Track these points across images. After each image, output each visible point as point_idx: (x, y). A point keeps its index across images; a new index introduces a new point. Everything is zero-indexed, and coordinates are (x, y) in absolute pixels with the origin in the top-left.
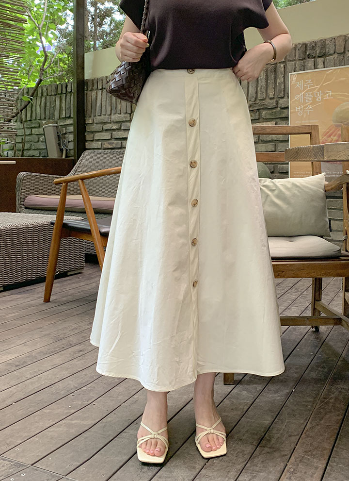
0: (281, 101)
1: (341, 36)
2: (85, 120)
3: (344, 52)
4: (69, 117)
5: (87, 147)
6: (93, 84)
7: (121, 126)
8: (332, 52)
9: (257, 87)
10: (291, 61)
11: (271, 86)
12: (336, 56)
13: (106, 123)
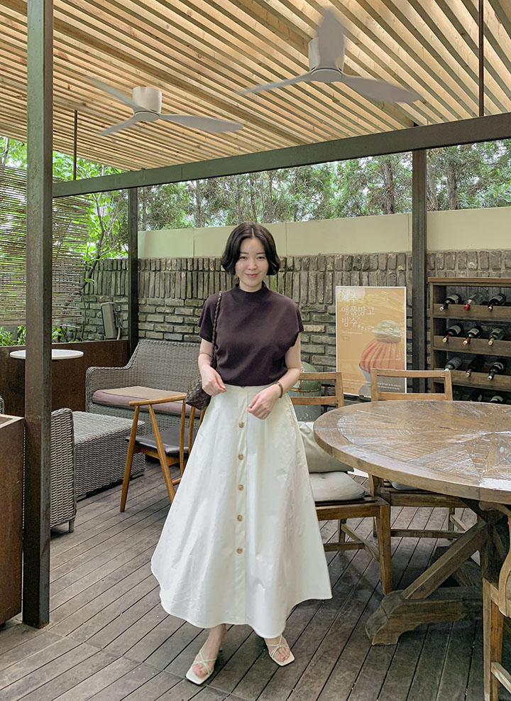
0: (329, 307)
1: (383, 254)
2: (138, 300)
3: (386, 270)
4: (124, 295)
5: (140, 328)
6: (146, 266)
7: (174, 311)
8: (375, 268)
9: (308, 290)
10: (338, 271)
11: (320, 292)
12: (379, 271)
13: (159, 306)
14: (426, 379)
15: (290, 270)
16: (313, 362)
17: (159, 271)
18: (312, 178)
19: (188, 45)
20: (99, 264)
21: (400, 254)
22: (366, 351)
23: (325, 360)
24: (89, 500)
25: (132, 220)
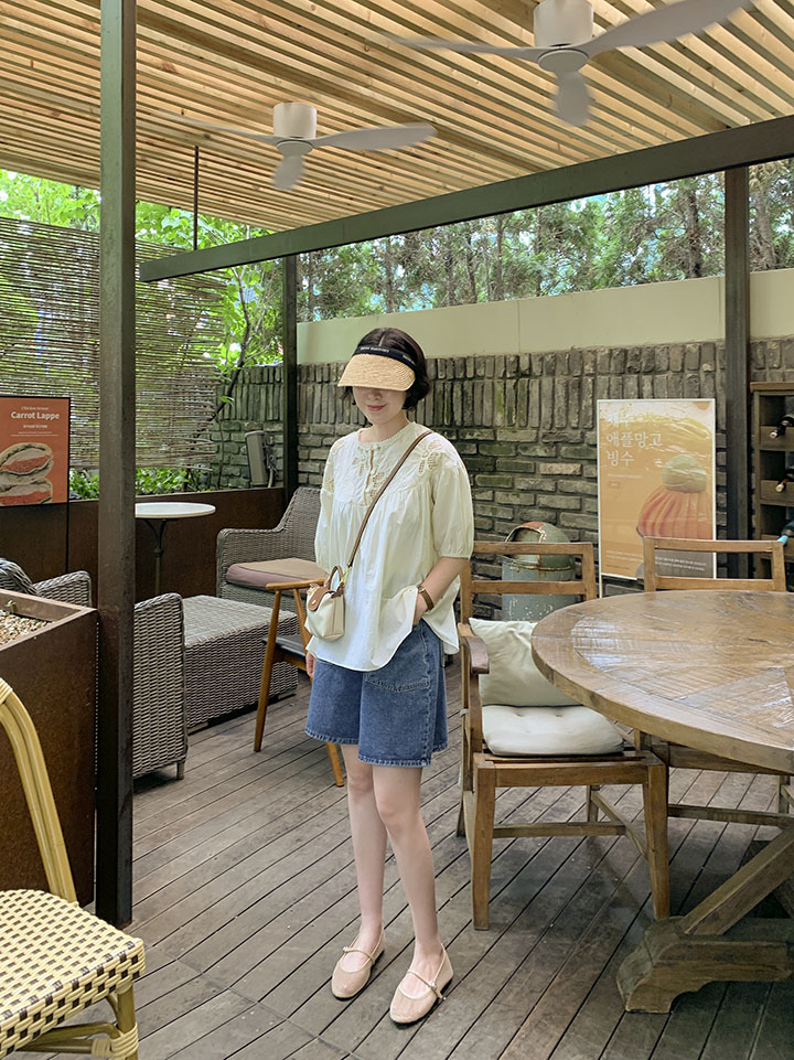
0: (588, 434)
1: (676, 345)
2: (297, 427)
3: (682, 371)
4: (278, 421)
5: (300, 469)
6: (308, 376)
8: (664, 368)
9: (553, 408)
10: (603, 374)
11: (574, 410)
12: (670, 374)
13: (327, 435)
14: (751, 555)
15: (524, 375)
16: (563, 522)
17: (328, 382)
18: (565, 226)
19: (347, 33)
20: (244, 374)
21: (706, 344)
22: (649, 506)
23: (581, 521)
24: (211, 731)
25: (288, 306)
